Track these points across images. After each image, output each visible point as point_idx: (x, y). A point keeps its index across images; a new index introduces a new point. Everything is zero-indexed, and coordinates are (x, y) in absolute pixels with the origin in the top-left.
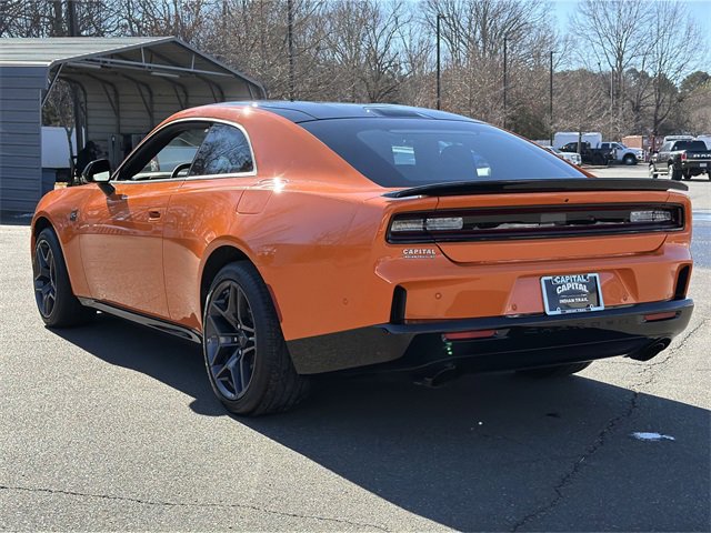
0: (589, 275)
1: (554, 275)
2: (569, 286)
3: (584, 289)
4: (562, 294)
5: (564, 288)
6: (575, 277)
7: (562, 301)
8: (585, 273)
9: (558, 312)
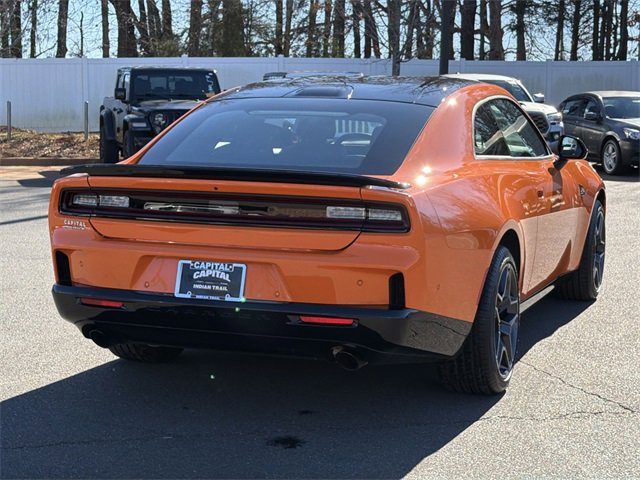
0: (235, 265)
1: (194, 260)
2: (209, 273)
3: (227, 278)
4: (199, 279)
5: (203, 274)
6: (217, 265)
7: (196, 286)
8: (230, 263)
9: (188, 296)
